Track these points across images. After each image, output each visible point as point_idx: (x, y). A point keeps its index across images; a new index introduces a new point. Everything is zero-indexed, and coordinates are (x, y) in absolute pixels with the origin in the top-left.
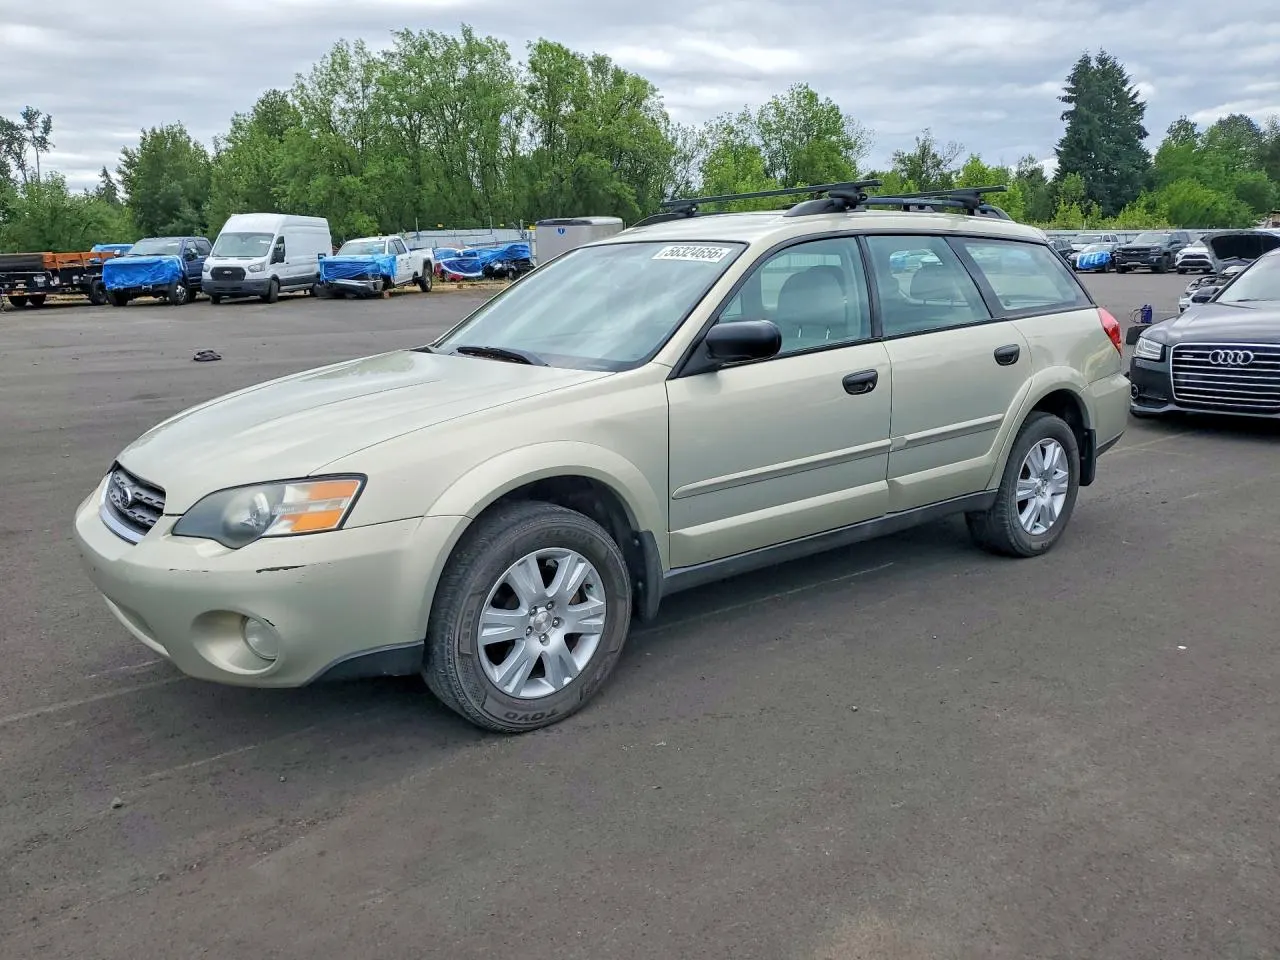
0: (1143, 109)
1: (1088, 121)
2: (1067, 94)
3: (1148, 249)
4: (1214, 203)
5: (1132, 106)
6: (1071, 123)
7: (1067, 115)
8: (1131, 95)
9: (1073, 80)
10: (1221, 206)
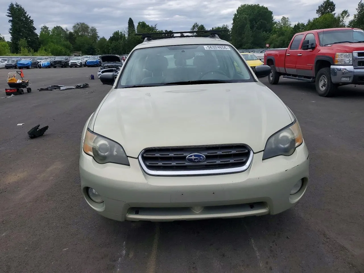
0: (33, 22)
1: (17, 23)
2: (8, 14)
3: (61, 61)
4: (61, 49)
5: (30, 20)
6: (12, 24)
7: (10, 21)
8: (28, 17)
9: (9, 10)
10: (63, 50)
